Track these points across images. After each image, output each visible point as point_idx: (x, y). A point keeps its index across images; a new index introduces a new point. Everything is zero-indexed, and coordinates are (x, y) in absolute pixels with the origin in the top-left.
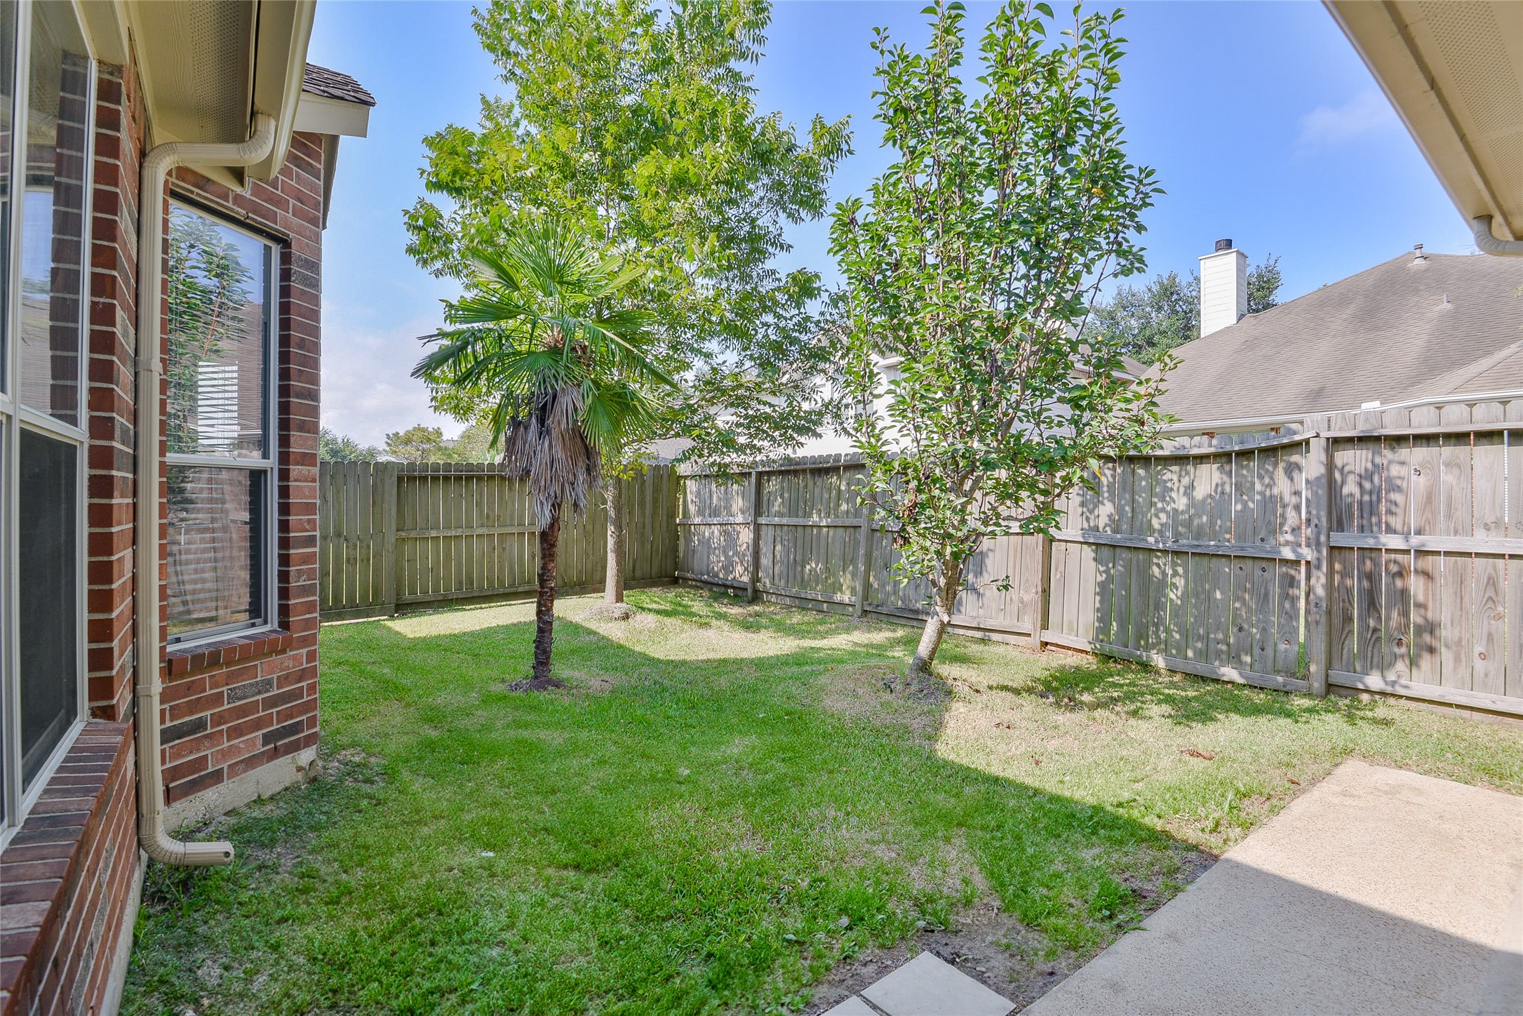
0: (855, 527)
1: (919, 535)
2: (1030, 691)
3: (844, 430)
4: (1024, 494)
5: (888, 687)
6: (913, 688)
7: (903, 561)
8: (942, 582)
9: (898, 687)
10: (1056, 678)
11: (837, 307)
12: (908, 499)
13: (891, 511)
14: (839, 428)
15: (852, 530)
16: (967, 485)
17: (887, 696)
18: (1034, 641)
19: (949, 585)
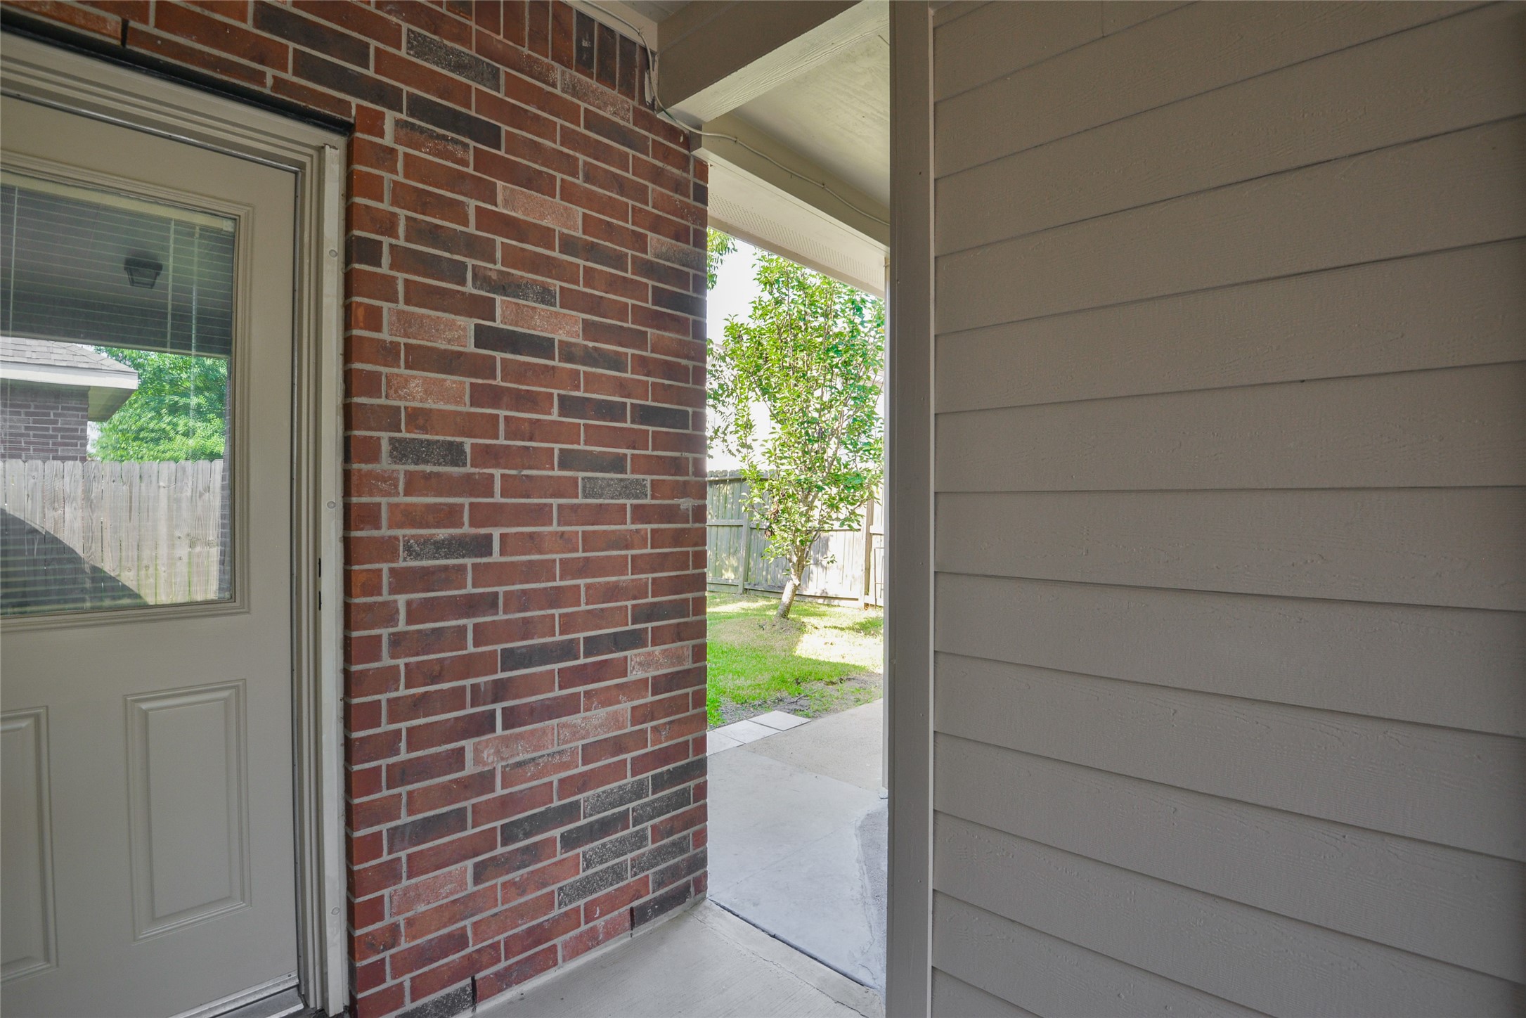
0: (738, 526)
1: (781, 530)
2: (850, 628)
3: (730, 451)
4: (841, 505)
5: (761, 627)
6: (777, 627)
7: (771, 546)
8: (795, 559)
9: (768, 627)
10: (870, 622)
11: (725, 361)
12: (773, 508)
13: (763, 515)
14: (725, 450)
15: (736, 528)
16: (810, 498)
17: (761, 632)
18: (861, 604)
19: (799, 561)
